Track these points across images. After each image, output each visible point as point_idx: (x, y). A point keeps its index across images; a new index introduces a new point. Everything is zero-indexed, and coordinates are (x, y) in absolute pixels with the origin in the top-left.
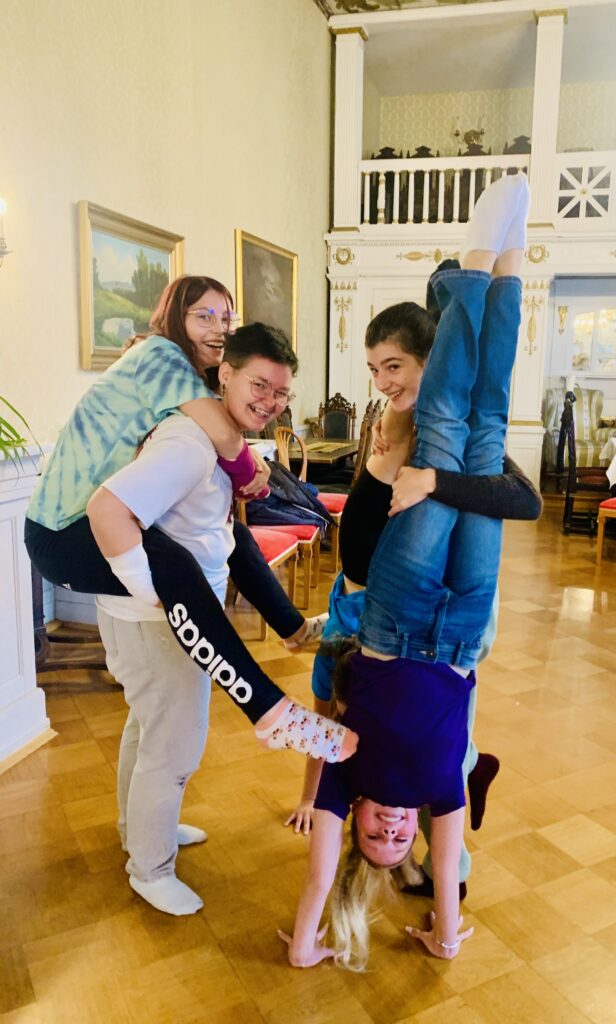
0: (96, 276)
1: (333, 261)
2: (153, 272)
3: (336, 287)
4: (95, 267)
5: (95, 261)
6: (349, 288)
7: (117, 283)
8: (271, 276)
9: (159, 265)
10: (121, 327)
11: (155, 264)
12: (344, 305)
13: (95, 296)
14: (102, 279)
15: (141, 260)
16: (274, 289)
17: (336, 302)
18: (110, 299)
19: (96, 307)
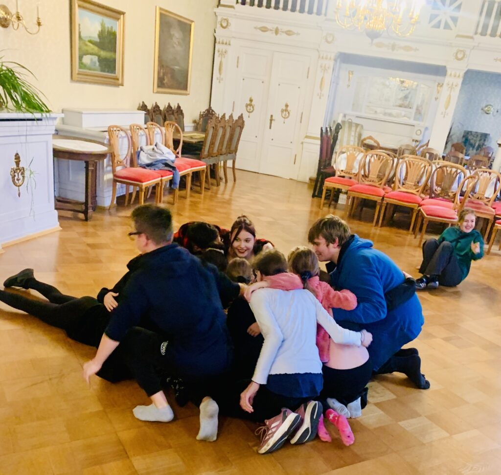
0: (80, 33)
1: (219, 26)
2: (108, 31)
3: (219, 43)
4: (79, 28)
5: (79, 25)
6: (226, 44)
7: (90, 37)
8: (177, 34)
9: (112, 27)
10: (91, 60)
11: (110, 27)
12: (223, 53)
13: (79, 44)
14: (83, 35)
15: (102, 25)
16: (179, 42)
17: (219, 51)
18: (86, 45)
19: (80, 49)
